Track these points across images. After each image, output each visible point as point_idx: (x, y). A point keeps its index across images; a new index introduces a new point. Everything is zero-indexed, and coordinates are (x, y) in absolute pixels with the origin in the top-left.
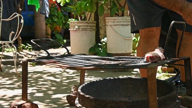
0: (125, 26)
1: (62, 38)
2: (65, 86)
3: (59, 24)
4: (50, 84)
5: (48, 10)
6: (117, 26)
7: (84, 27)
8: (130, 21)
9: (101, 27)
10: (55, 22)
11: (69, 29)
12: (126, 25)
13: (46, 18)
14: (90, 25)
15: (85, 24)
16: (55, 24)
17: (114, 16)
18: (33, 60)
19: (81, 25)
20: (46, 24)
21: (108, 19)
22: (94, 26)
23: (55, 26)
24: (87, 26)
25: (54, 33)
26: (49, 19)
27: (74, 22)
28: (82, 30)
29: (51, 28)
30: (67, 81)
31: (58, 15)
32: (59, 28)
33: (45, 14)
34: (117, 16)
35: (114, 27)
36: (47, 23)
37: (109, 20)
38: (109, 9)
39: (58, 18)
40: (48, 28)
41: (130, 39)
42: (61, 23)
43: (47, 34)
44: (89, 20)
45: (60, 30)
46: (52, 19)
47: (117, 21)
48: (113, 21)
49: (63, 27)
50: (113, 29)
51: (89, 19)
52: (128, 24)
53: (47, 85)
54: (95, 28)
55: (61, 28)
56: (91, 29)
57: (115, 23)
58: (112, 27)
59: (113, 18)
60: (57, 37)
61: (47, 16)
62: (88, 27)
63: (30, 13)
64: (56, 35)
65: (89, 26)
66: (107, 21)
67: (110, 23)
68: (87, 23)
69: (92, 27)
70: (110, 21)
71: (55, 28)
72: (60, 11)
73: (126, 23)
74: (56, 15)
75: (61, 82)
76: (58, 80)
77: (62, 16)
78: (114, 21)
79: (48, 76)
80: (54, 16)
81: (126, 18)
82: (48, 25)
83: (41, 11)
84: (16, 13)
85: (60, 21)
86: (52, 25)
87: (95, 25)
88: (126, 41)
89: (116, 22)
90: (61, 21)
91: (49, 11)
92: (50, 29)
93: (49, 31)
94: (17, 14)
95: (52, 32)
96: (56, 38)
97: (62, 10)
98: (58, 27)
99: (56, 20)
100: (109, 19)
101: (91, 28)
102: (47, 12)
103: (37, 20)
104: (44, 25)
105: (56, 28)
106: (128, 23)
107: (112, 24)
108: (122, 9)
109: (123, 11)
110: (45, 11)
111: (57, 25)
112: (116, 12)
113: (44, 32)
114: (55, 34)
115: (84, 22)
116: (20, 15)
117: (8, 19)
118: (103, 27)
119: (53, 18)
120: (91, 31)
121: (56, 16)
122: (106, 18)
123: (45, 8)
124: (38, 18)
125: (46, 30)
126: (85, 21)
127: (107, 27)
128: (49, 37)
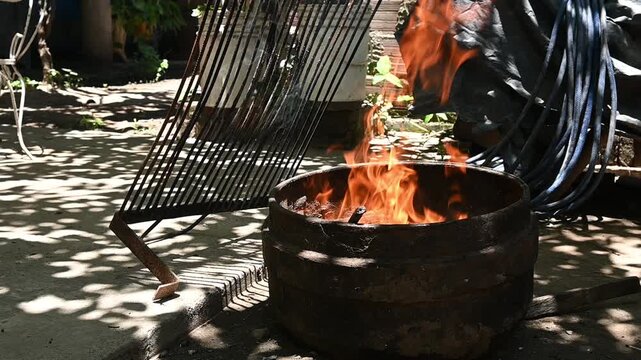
1: (157, 57)
3: (148, 19)
10: (138, 11)
16: (137, 17)
20: (114, 17)
23: (136, 24)
25: (135, 40)
26: (122, 2)
29: (125, 27)
32: (148, 27)
36: (117, 13)
40: (118, 29)
41: (362, 64)
42: (153, 14)
43: (116, 45)
45: (150, 35)
49: (158, 26)
55: (152, 27)
60: (142, 52)
64: (141, 46)
71: (136, 28)
82: (119, 21)
85: (150, 10)
86: (128, 18)
90: (153, 8)
92: (123, 29)
93: (122, 35)
95: (130, 38)
96: (141, 55)
98: (144, 25)
99: (140, 5)
104: (109, 19)
105: (138, 28)
111: (143, 20)
113: (109, 37)
114: (137, 44)
125: (114, 33)
128: (121, 51)
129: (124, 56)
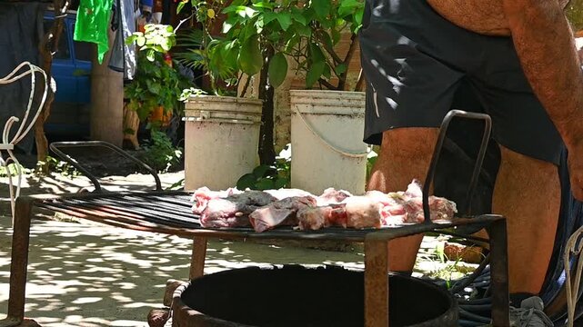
0: (346, 118)
1: (170, 144)
2: (162, 280)
3: (164, 103)
4: (120, 273)
5: (133, 59)
6: (323, 117)
7: (226, 115)
8: (364, 103)
9: (278, 118)
10: (154, 95)
11: (183, 119)
12: (350, 116)
13: (126, 81)
14: (244, 109)
15: (229, 107)
16: (152, 102)
17: (315, 88)
18: (47, 200)
19: (217, 107)
20: (126, 101)
21: (298, 94)
22: (256, 114)
23: (152, 109)
24: (236, 113)
25: (147, 128)
26: (136, 86)
27: (197, 100)
28: (221, 124)
29: (139, 111)
30: (172, 268)
31: (163, 75)
32: (165, 113)
33: (124, 70)
34: (323, 86)
35: (314, 119)
36: (129, 96)
37: (299, 97)
38: (301, 66)
39: (163, 84)
40: (131, 113)
41: (357, 156)
42: (169, 98)
43: (128, 130)
44: (242, 96)
45: (167, 121)
46: (144, 87)
47: (323, 101)
48: (310, 100)
49: (175, 111)
50: (310, 124)
51: (244, 92)
52: (356, 114)
53: (110, 275)
54: (259, 119)
55: (168, 113)
56: (246, 122)
57: (317, 109)
58: (306, 118)
59: (313, 94)
60: (154, 139)
61: (130, 77)
62: (239, 116)
63: (82, 66)
64: (153, 133)
65: (242, 113)
66: (294, 100)
67: (303, 108)
68: (237, 102)
69: (250, 117)
70: (301, 100)
71: (151, 113)
72: (171, 65)
73: (348, 110)
74: (158, 74)
75: (154, 268)
76: (145, 264)
77: (175, 78)
78: (313, 101)
79: (118, 250)
80: (151, 77)
81: (350, 97)
82: (132, 104)
83: (110, 60)
84: (29, 63)
85: (167, 94)
86: (142, 102)
87: (259, 110)
88: (346, 160)
89: (320, 105)
90: (170, 92)
91: (135, 62)
92: (136, 115)
93: (135, 122)
94: (31, 66)
95: (142, 125)
96: (152, 143)
97: (177, 62)
98: (161, 109)
99: (155, 89)
100: (300, 94)
101: (247, 119)
102: (129, 66)
103: (100, 87)
104: (121, 104)
105: (154, 114)
106: (356, 110)
107: (309, 109)
108: (341, 69)
109: (343, 75)
110: (124, 63)
111: (160, 105)
112: (322, 77)
113: (119, 123)
114: (149, 131)
115: (227, 100)
116: (37, 69)
117: (5, 79)
118: (283, 119)
119: (148, 83)
120: (247, 127)
121: (156, 78)
122: (294, 92)
123: (124, 52)
124: (104, 80)
125: (125, 118)
126: (230, 99)
127: (294, 119)
128: (134, 138)
129: (136, 143)
